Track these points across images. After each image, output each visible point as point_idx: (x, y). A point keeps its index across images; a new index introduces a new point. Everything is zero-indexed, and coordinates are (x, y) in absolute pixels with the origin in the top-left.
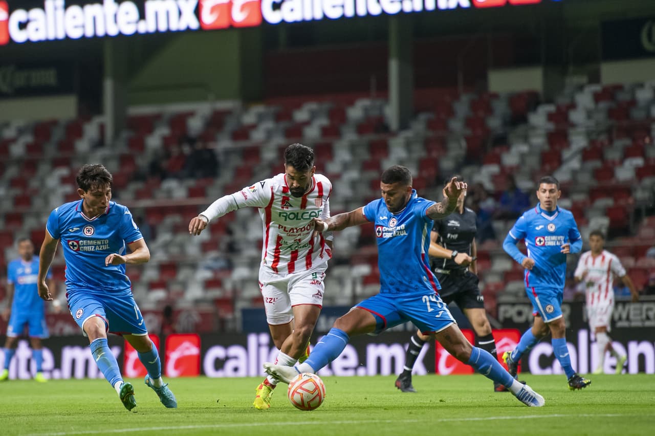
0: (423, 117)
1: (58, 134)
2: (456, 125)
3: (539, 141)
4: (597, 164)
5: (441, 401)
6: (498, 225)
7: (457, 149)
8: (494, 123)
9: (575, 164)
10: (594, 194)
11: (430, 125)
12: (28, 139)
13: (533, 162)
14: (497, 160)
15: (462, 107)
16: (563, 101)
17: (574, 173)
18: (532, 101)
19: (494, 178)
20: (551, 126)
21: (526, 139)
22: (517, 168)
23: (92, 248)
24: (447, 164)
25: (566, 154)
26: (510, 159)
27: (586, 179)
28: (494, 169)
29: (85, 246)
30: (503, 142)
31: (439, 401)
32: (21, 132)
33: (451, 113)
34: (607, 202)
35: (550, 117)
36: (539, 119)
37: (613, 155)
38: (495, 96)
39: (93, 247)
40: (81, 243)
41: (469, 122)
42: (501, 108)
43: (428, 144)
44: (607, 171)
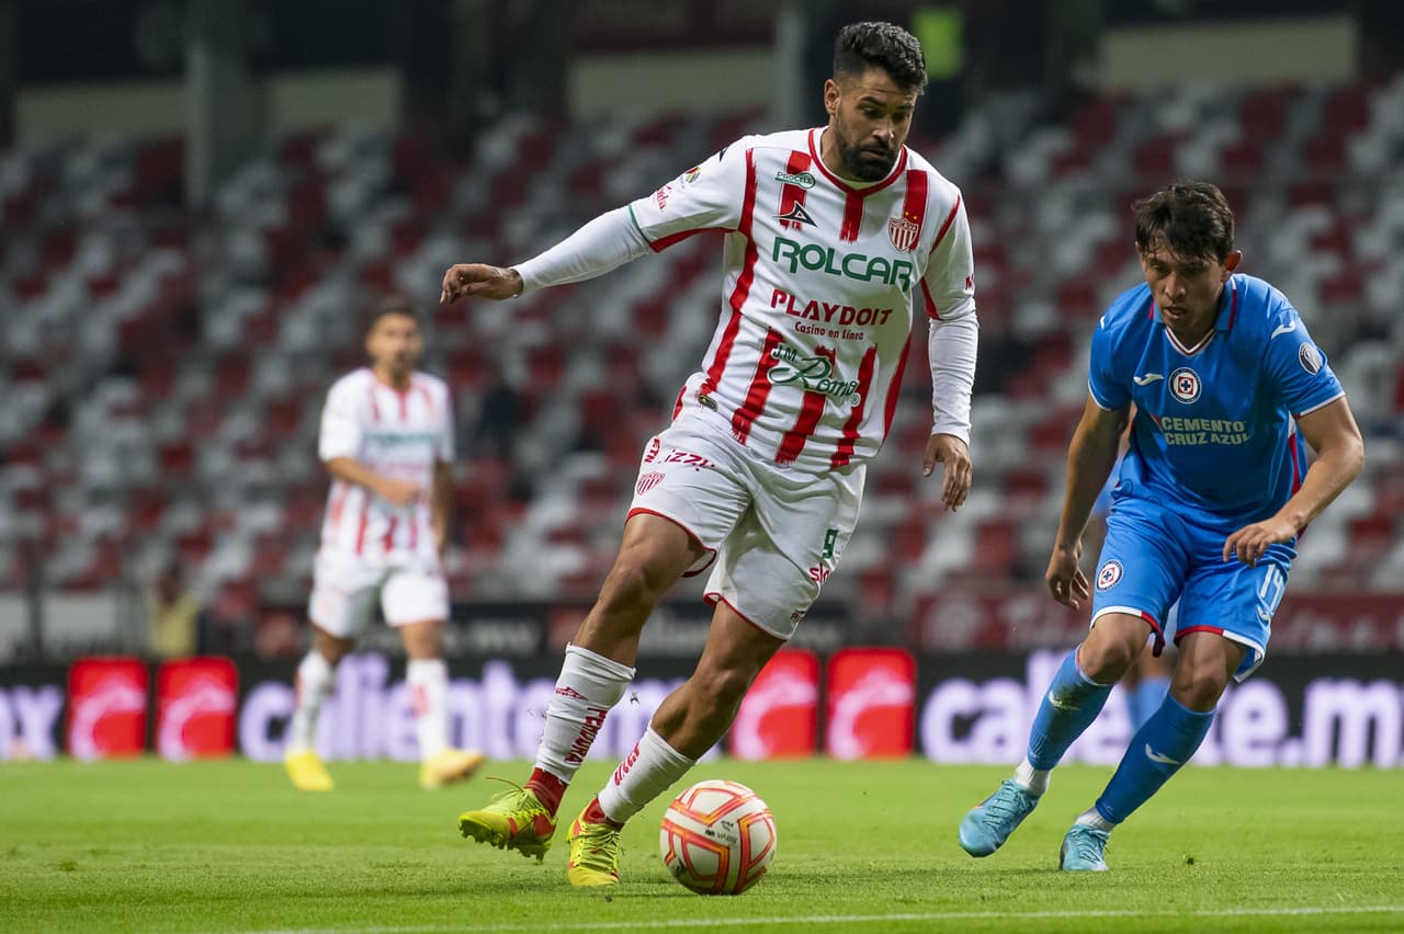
1: (1304, 122)
12: (1225, 132)
23: (1198, 438)
29: (1177, 432)
32: (1208, 113)
39: (1203, 435)
40: (1167, 424)
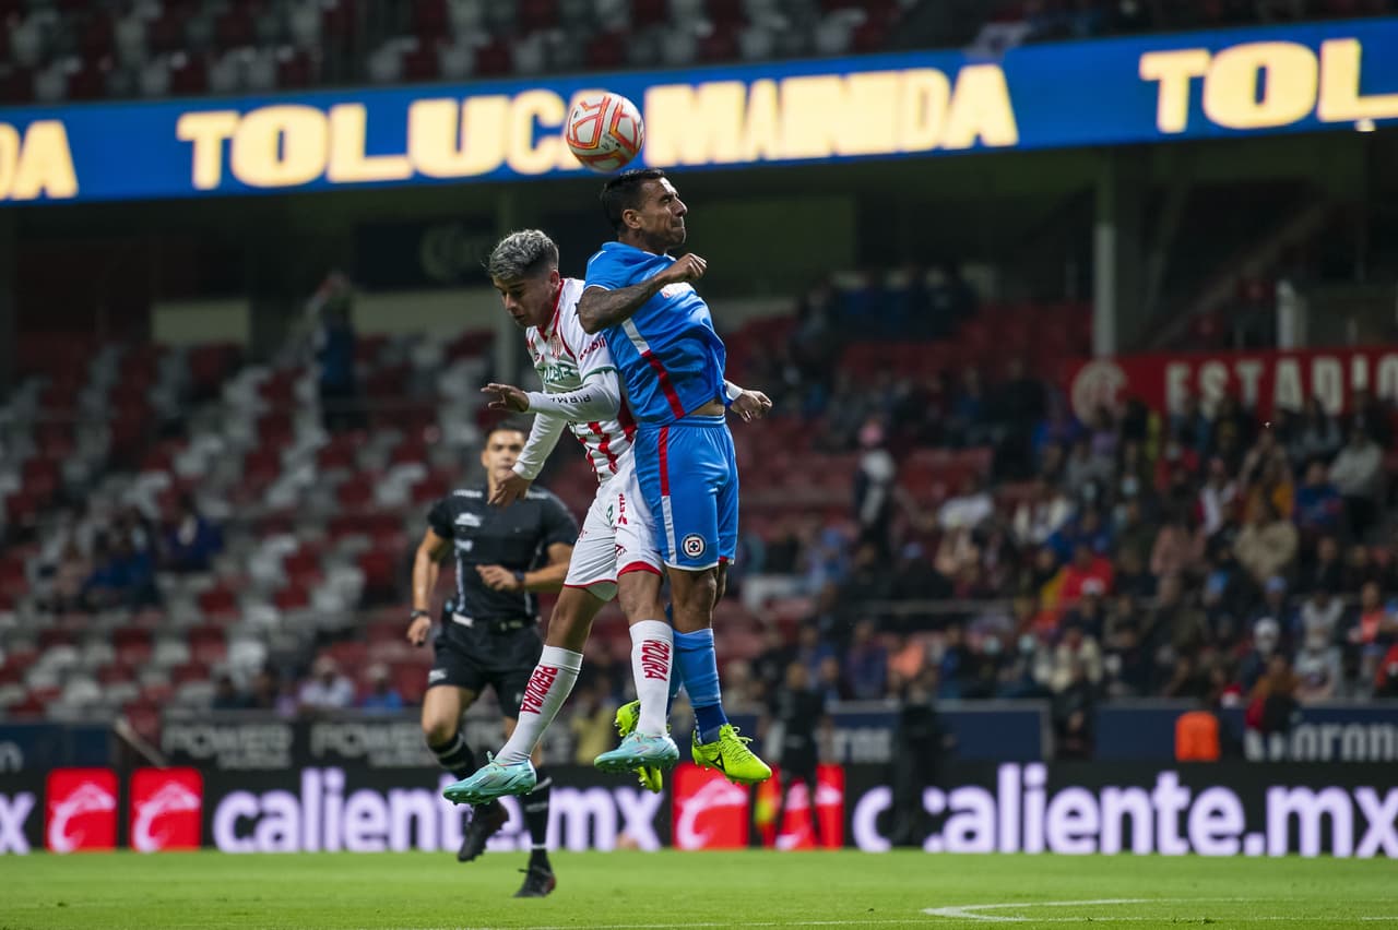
0: (33, 386)
2: (94, 400)
3: (241, 432)
4: (339, 475)
5: (61, 905)
6: (166, 582)
7: (94, 444)
8: (163, 398)
9: (304, 474)
10: (337, 528)
11: (46, 399)
13: (230, 471)
14: (166, 464)
15: (104, 369)
16: (285, 361)
17: (303, 492)
18: (227, 361)
19: (160, 498)
20: (263, 407)
21: (217, 427)
22: (202, 482)
24: (75, 470)
25: (290, 456)
26: (190, 463)
27: (324, 503)
28: (158, 481)
30: (178, 433)
31: (54, 905)
33: (83, 379)
34: (358, 543)
35: (264, 390)
36: (242, 393)
37: (371, 459)
38: (163, 351)
41: (117, 396)
42: (174, 372)
43: (40, 434)
44: (359, 489)
